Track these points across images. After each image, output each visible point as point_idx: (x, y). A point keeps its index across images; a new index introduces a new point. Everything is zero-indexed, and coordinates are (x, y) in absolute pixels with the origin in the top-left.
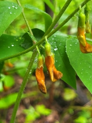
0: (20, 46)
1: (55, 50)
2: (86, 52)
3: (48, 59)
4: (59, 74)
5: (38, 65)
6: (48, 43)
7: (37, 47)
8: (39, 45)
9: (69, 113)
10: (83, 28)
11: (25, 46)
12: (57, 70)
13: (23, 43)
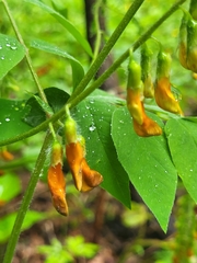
0: (23, 121)
1: (91, 129)
2: (146, 135)
3: (71, 148)
4: (96, 176)
5: (52, 161)
6: (70, 118)
7: (51, 125)
8: (54, 120)
9: (135, 253)
10: (137, 89)
11: (33, 121)
12: (91, 169)
13: (29, 116)
